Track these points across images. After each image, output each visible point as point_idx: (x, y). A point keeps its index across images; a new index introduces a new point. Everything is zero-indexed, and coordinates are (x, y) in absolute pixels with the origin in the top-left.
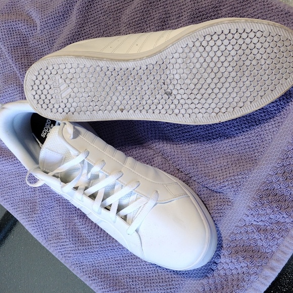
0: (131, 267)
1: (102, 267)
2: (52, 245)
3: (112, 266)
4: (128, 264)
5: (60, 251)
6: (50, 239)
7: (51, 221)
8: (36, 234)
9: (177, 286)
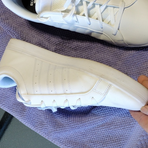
0: (92, 136)
1: (73, 138)
2: (38, 129)
3: (79, 137)
4: (90, 134)
5: (44, 132)
6: (36, 125)
7: (35, 115)
8: (27, 123)
9: (123, 144)
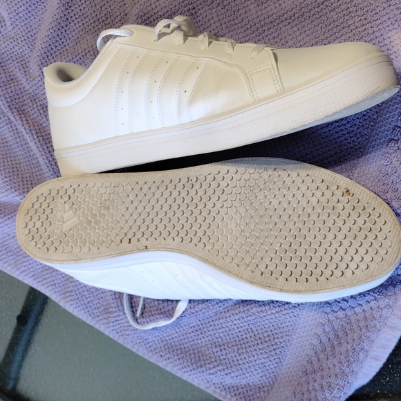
0: (214, 331)
1: (176, 340)
2: (101, 322)
3: (189, 336)
4: (210, 329)
5: (113, 328)
6: (96, 315)
8: (76, 310)
9: (282, 345)
